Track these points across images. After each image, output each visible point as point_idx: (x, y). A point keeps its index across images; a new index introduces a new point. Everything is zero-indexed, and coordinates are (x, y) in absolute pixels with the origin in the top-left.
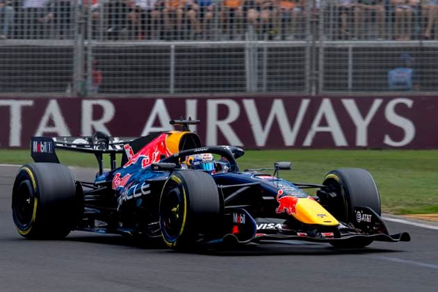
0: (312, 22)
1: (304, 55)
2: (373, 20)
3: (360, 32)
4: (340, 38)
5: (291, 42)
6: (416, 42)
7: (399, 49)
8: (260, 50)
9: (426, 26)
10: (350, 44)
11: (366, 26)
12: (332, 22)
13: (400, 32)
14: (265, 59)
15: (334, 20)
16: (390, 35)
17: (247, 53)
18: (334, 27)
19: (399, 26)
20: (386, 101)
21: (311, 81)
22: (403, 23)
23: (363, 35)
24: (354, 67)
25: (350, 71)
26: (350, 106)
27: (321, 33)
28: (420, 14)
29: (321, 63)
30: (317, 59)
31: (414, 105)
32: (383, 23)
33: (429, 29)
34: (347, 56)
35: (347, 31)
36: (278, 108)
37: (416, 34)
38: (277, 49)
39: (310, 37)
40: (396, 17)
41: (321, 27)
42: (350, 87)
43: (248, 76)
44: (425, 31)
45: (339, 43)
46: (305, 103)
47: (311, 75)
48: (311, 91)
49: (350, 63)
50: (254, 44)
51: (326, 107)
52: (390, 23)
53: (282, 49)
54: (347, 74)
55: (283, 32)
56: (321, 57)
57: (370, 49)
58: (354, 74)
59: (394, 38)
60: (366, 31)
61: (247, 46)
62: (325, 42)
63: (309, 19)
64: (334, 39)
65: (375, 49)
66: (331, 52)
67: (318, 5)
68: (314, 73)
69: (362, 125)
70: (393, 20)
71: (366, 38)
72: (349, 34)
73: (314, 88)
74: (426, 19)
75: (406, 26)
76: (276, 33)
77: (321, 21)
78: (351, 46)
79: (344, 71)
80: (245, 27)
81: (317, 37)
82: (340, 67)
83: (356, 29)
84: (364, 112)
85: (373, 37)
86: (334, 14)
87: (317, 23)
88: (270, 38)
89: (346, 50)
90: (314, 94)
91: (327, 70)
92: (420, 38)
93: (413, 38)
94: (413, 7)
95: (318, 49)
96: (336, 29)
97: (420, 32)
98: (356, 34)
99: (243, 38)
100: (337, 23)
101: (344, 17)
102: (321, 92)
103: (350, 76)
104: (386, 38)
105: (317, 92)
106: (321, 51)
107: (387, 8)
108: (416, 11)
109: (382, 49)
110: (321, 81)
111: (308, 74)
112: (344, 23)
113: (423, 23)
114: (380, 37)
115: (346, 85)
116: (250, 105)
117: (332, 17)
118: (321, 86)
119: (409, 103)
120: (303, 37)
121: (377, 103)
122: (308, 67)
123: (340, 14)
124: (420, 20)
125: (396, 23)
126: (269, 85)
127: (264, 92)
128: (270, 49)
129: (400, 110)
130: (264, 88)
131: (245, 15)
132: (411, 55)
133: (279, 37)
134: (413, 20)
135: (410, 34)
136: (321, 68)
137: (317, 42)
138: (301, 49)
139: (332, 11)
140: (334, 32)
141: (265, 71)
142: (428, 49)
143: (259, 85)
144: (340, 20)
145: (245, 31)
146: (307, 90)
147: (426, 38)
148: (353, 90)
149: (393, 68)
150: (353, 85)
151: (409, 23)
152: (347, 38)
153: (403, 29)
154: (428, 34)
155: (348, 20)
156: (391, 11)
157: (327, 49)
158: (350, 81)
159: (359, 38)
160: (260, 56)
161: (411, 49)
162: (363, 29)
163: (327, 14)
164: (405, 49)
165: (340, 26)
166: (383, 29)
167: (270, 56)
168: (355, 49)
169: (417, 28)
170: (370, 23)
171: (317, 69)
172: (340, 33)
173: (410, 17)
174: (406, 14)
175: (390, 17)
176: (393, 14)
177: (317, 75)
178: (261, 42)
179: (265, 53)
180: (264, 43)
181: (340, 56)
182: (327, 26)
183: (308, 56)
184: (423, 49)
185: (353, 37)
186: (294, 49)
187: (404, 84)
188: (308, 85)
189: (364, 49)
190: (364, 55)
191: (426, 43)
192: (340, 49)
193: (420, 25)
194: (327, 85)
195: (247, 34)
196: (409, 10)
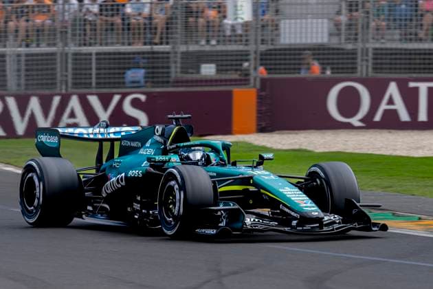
0: (61, 32)
1: (55, 60)
2: (112, 30)
3: (101, 40)
4: (85, 45)
5: (44, 49)
6: (147, 48)
7: (134, 53)
8: (19, 55)
9: (156, 34)
10: (94, 49)
11: (106, 35)
12: (78, 32)
13: (134, 38)
14: (23, 63)
15: (80, 30)
16: (126, 41)
17: (8, 59)
18: (80, 35)
19: (134, 34)
20: (124, 96)
21: (61, 81)
22: (137, 31)
23: (104, 42)
24: (97, 69)
25: (94, 72)
26: (94, 101)
27: (69, 41)
28: (150, 24)
29: (70, 66)
30: (67, 62)
31: (147, 99)
32: (121, 32)
33: (158, 36)
34: (91, 59)
35: (91, 39)
36: (34, 104)
37: (147, 41)
38: (32, 55)
39: (60, 44)
40: (131, 27)
41: (69, 35)
42: (94, 84)
43: (9, 77)
44: (154, 38)
45: (85, 49)
46: (56, 100)
47: (62, 76)
48: (61, 89)
49: (94, 66)
50: (14, 51)
51: (74, 103)
52: (126, 31)
53: (37, 55)
54: (91, 74)
55: (38, 40)
56: (70, 61)
57: (110, 54)
58: (97, 74)
59: (129, 44)
60: (106, 39)
61: (8, 53)
62: (73, 48)
63: (59, 30)
64: (80, 45)
65: (115, 54)
66: (78, 57)
67: (66, 18)
68: (64, 74)
70: (129, 29)
71: (107, 44)
72: (92, 41)
73: (64, 87)
74: (156, 28)
75: (139, 34)
76: (32, 41)
77: (69, 31)
78: (94, 52)
79: (88, 72)
80: (6, 37)
81: (66, 45)
82: (86, 69)
83: (98, 37)
84: (105, 106)
85: (112, 44)
86: (80, 25)
87: (66, 32)
88: (27, 46)
89: (91, 54)
90: (64, 91)
91: (75, 72)
92: (151, 44)
93: (145, 44)
94: (145, 18)
95: (67, 54)
96: (82, 37)
97: (151, 39)
98: (98, 41)
99: (5, 46)
100: (82, 32)
101: (88, 27)
102: (70, 90)
103: (94, 76)
104: (123, 44)
105: (66, 90)
106: (70, 56)
107: (123, 19)
108: (147, 22)
109: (120, 53)
110: (70, 81)
111: (59, 75)
112: (88, 32)
113: (153, 31)
114: (117, 43)
115: (91, 84)
116: (11, 102)
117: (78, 27)
118: (70, 85)
119: (143, 98)
120: (54, 45)
121: (116, 98)
122: (59, 70)
123: (85, 25)
124: (151, 29)
125: (131, 32)
126: (27, 85)
127: (22, 91)
128: (27, 55)
129: (136, 104)
130: (23, 88)
131: (6, 27)
132: (144, 58)
133: (34, 45)
134: (145, 29)
135: (142, 41)
136: (70, 70)
137: (66, 48)
138: (53, 54)
139: (78, 23)
140: (80, 40)
141: (23, 73)
142: (158, 53)
143: (19, 85)
144: (85, 30)
145: (6, 41)
146: (59, 89)
147: (156, 44)
148: (97, 88)
149: (129, 69)
150: (97, 84)
151: (142, 31)
152: (90, 45)
153: (137, 36)
154: (157, 40)
155: (91, 30)
156: (126, 22)
157: (75, 54)
158: (94, 81)
159: (101, 45)
160: (19, 61)
161: (144, 53)
162: (103, 37)
163: (74, 25)
164: (139, 53)
165: (85, 35)
166: (121, 36)
167: (27, 61)
168: (97, 54)
169: (149, 36)
170: (109, 32)
171: (67, 71)
172: (85, 40)
173: (142, 26)
174: (139, 25)
175: (126, 27)
176: (129, 24)
177: (66, 76)
178: (19, 49)
179: (23, 58)
180: (23, 50)
181: (86, 59)
182: (74, 35)
183: (59, 60)
184: (153, 53)
185: (96, 43)
186: (47, 54)
187: (138, 82)
188: (59, 85)
189: (105, 54)
190: (105, 59)
191: (157, 48)
192: (86, 54)
193: (151, 33)
194: (75, 85)
195: (8, 43)
196: (142, 21)
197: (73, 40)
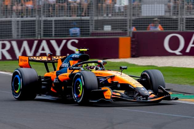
0: (38, 11)
1: (35, 24)
2: (62, 9)
4: (49, 16)
5: (29, 19)
6: (79, 18)
7: (72, 20)
8: (18, 22)
9: (83, 11)
10: (53, 19)
12: (46, 11)
14: (20, 25)
15: (47, 9)
17: (13, 23)
19: (72, 11)
20: (68, 40)
21: (38, 34)
23: (58, 15)
24: (55, 28)
25: (53, 29)
26: (54, 43)
27: (42, 15)
28: (80, 6)
29: (42, 26)
30: (40, 25)
31: (79, 42)
32: (66, 10)
33: (84, 12)
34: (52, 23)
35: (52, 14)
36: (25, 44)
37: (79, 15)
38: (24, 21)
39: (37, 16)
40: (71, 8)
41: (42, 12)
42: (53, 35)
43: (13, 32)
45: (49, 19)
46: (36, 42)
47: (38, 31)
48: (38, 37)
49: (53, 26)
50: (16, 20)
51: (44, 44)
52: (69, 10)
53: (27, 21)
54: (52, 30)
56: (42, 24)
57: (61, 21)
58: (55, 30)
59: (70, 16)
60: (59, 14)
61: (13, 20)
62: (43, 18)
63: (37, 9)
64: (47, 17)
65: (63, 21)
66: (46, 22)
67: (40, 4)
69: (58, 50)
70: (70, 9)
71: (59, 16)
72: (53, 15)
73: (39, 36)
74: (83, 9)
75: (75, 11)
77: (42, 10)
78: (54, 20)
79: (51, 29)
80: (12, 13)
81: (40, 16)
82: (49, 28)
84: (59, 45)
85: (62, 16)
86: (47, 7)
87: (40, 11)
88: (22, 17)
89: (52, 21)
90: (39, 38)
91: (44, 29)
93: (78, 16)
94: (78, 4)
95: (40, 21)
96: (48, 13)
97: (80, 14)
98: (55, 15)
99: (11, 17)
100: (48, 11)
101: (51, 8)
102: (42, 38)
103: (53, 31)
104: (67, 16)
105: (40, 38)
106: (42, 22)
108: (79, 6)
109: (66, 21)
110: (42, 33)
112: (51, 10)
113: (82, 10)
114: (65, 16)
115: (52, 35)
116: (14, 44)
117: (46, 8)
118: (42, 35)
119: (77, 41)
120: (35, 16)
121: (64, 42)
122: (37, 28)
123: (49, 7)
124: (80, 9)
125: (71, 10)
126: (22, 35)
127: (20, 38)
128: (22, 21)
129: (73, 44)
130: (20, 37)
131: (12, 8)
133: (25, 16)
134: (78, 9)
135: (76, 15)
136: (42, 28)
137: (40, 18)
138: (34, 21)
139: (46, 6)
140: (47, 14)
141: (20, 30)
142: (84, 20)
143: (18, 35)
144: (49, 10)
145: (12, 15)
146: (37, 37)
147: (83, 16)
148: (54, 37)
150: (55, 35)
151: (76, 10)
152: (52, 16)
153: (74, 12)
154: (83, 14)
155: (52, 9)
156: (69, 6)
157: (45, 21)
158: (53, 33)
159: (57, 16)
160: (18, 24)
161: (77, 20)
163: (44, 7)
164: (75, 20)
165: (49, 12)
166: (66, 13)
167: (22, 24)
168: (55, 21)
169: (79, 12)
170: (61, 11)
171: (40, 29)
172: (49, 14)
173: (76, 8)
175: (69, 8)
176: (70, 7)
177: (40, 31)
178: (18, 19)
179: (20, 23)
180: (20, 19)
181: (49, 23)
182: (44, 12)
183: (37, 24)
184: (82, 20)
185: (54, 16)
186: (31, 21)
188: (37, 35)
189: (59, 21)
190: (59, 23)
191: (83, 18)
192: (49, 21)
193: (80, 11)
194: (44, 35)
195: (13, 16)
196: (76, 5)
197: (44, 14)
